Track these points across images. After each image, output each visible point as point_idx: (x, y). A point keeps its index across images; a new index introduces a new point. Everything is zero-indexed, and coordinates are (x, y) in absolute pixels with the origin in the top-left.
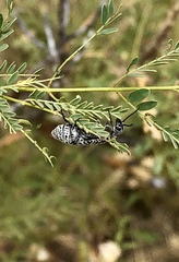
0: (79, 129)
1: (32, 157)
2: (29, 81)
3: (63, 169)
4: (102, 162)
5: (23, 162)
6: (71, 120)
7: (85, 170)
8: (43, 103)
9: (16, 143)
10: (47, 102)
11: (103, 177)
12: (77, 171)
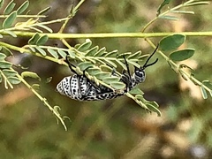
0: (88, 80)
1: (42, 119)
2: (30, 24)
3: (81, 134)
4: (129, 126)
5: (31, 125)
6: (78, 69)
7: (108, 136)
8: (45, 50)
9: (22, 102)
10: (49, 48)
11: (130, 145)
12: (98, 137)
